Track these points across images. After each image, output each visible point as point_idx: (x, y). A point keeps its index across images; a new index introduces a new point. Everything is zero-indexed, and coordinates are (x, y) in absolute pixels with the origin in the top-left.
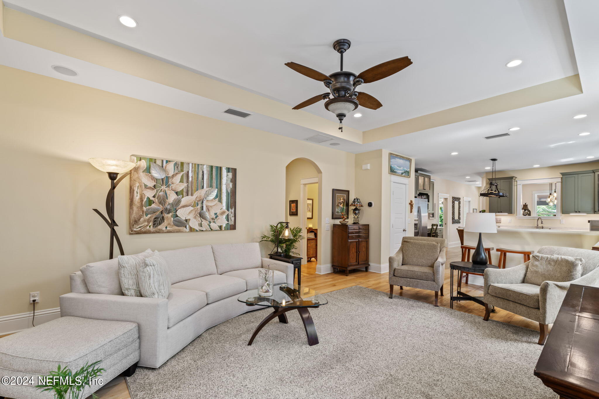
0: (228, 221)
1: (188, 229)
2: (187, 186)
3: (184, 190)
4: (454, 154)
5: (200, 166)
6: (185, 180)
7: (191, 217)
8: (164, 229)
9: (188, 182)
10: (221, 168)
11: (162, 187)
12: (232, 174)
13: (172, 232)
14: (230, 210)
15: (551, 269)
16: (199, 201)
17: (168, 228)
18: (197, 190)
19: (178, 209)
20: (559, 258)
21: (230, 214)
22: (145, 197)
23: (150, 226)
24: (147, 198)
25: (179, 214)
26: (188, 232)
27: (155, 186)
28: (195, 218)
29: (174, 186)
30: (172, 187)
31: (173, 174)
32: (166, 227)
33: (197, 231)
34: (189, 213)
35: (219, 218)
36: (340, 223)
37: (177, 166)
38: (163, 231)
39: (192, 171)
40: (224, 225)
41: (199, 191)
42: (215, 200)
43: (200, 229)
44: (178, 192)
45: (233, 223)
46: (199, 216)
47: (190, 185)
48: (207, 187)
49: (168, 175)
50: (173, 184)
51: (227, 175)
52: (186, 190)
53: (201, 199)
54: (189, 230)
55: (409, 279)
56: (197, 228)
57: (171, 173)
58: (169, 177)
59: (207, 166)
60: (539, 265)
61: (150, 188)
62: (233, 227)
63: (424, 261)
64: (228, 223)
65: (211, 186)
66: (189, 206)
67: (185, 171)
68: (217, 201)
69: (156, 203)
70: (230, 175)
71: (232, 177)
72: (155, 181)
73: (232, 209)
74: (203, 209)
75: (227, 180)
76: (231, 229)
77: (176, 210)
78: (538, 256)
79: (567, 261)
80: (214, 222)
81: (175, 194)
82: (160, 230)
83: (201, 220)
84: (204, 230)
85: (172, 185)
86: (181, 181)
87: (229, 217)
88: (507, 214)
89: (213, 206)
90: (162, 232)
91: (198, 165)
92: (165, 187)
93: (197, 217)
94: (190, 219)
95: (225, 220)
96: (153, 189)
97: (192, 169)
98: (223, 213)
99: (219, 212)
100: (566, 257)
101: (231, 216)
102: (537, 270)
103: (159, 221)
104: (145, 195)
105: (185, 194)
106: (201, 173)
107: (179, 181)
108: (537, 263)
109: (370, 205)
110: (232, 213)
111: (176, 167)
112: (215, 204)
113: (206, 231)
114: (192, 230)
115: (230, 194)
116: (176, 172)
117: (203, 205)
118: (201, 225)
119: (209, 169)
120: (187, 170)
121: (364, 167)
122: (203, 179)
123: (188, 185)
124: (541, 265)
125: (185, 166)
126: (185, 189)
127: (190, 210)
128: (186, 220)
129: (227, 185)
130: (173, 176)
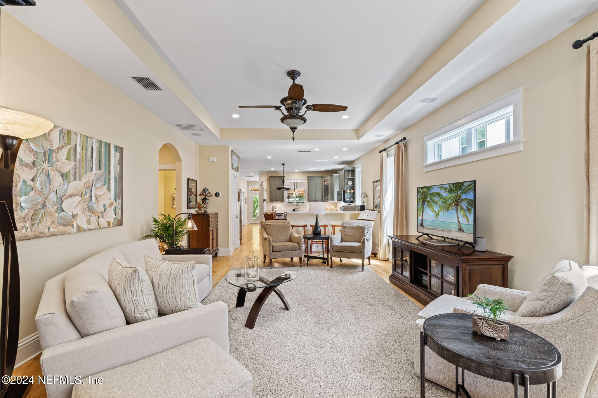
0: (116, 215)
1: (75, 230)
2: (74, 166)
3: (71, 172)
4: (269, 157)
5: (89, 139)
6: (72, 157)
7: (78, 211)
8: (46, 231)
9: (75, 161)
10: (109, 144)
11: (44, 165)
12: (120, 155)
13: (57, 234)
14: (118, 200)
15: (354, 232)
16: (87, 188)
17: (51, 230)
18: (86, 173)
19: (64, 200)
20: (357, 226)
21: (117, 205)
22: (19, 180)
23: (27, 229)
24: (23, 182)
25: (64, 207)
26: (76, 233)
27: (34, 163)
28: (83, 212)
29: (59, 165)
30: (56, 166)
31: (57, 146)
32: (49, 228)
33: (85, 230)
34: (77, 205)
35: (107, 211)
36: (196, 212)
37: (63, 135)
38: (45, 234)
39: (80, 145)
40: (112, 221)
41: (88, 174)
42: (104, 187)
43: (88, 227)
44: (63, 174)
45: (120, 218)
46: (87, 209)
47: (78, 165)
48: (96, 170)
49: (52, 147)
50: (58, 161)
51: (115, 156)
52: (73, 172)
53: (90, 186)
54: (77, 230)
55: (283, 252)
56: (85, 226)
57: (56, 145)
58: (53, 150)
59: (96, 141)
60: (348, 231)
61: (27, 165)
62: (120, 223)
63: (283, 238)
64: (116, 218)
65: (100, 169)
66: (76, 195)
67: (72, 145)
68: (106, 188)
69: (35, 190)
70: (118, 154)
71: (120, 159)
72: (34, 155)
73: (119, 199)
74: (91, 200)
75: (115, 162)
76: (118, 225)
77: (61, 201)
78: (346, 226)
79: (361, 227)
80: (102, 217)
81: (61, 177)
82: (40, 233)
83: (90, 215)
84: (92, 228)
85: (57, 164)
86: (68, 159)
87: (117, 209)
88: (280, 202)
89: (102, 195)
90: (44, 236)
91: (87, 137)
92: (49, 165)
93: (85, 211)
94: (77, 215)
95: (113, 213)
96: (31, 166)
97: (80, 142)
98: (111, 204)
99: (107, 203)
100: (360, 225)
101: (119, 208)
102: (347, 234)
103: (40, 219)
104: (19, 177)
105: (72, 177)
106: (89, 150)
107: (65, 158)
108: (346, 230)
109: (217, 195)
110: (119, 204)
111: (61, 136)
112: (104, 192)
113: (95, 229)
114: (79, 229)
115: (117, 180)
116: (62, 143)
117: (91, 193)
118: (89, 222)
119: (98, 145)
120: (75, 143)
121: (211, 159)
122: (92, 158)
123: (75, 164)
124: (349, 230)
125: (73, 136)
126: (73, 170)
127: (78, 201)
128: (73, 216)
129: (115, 167)
130: (58, 148)
